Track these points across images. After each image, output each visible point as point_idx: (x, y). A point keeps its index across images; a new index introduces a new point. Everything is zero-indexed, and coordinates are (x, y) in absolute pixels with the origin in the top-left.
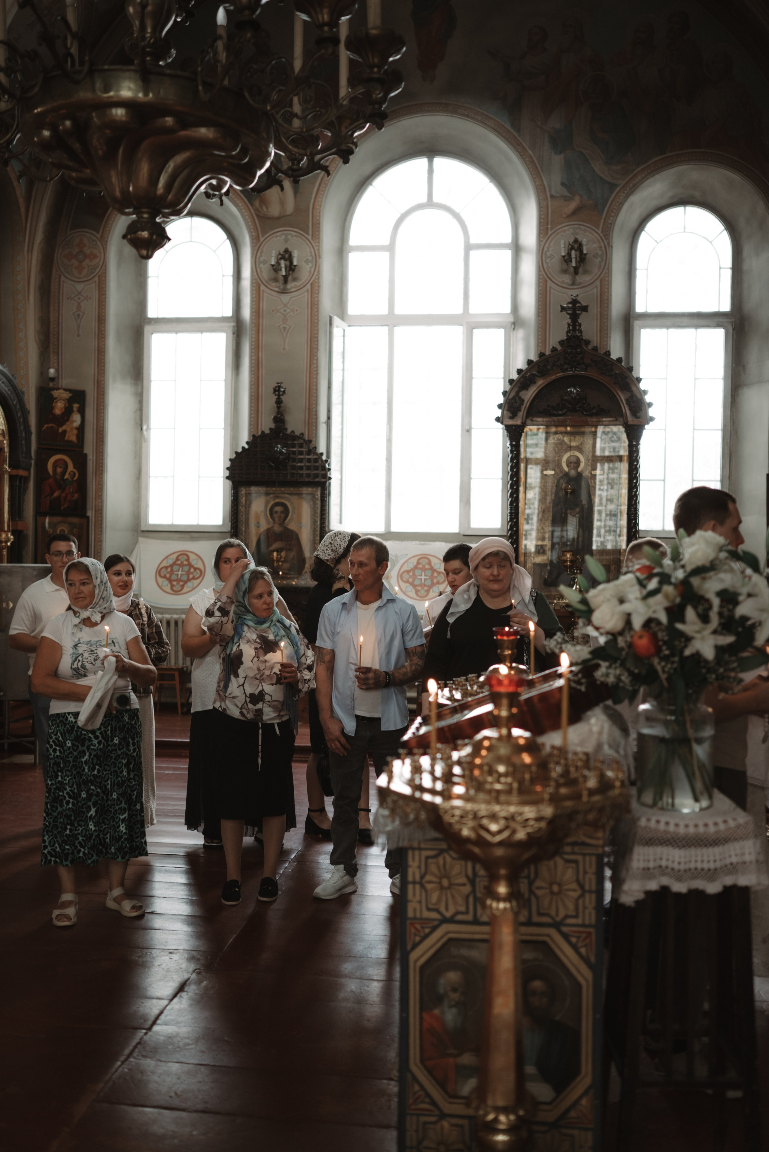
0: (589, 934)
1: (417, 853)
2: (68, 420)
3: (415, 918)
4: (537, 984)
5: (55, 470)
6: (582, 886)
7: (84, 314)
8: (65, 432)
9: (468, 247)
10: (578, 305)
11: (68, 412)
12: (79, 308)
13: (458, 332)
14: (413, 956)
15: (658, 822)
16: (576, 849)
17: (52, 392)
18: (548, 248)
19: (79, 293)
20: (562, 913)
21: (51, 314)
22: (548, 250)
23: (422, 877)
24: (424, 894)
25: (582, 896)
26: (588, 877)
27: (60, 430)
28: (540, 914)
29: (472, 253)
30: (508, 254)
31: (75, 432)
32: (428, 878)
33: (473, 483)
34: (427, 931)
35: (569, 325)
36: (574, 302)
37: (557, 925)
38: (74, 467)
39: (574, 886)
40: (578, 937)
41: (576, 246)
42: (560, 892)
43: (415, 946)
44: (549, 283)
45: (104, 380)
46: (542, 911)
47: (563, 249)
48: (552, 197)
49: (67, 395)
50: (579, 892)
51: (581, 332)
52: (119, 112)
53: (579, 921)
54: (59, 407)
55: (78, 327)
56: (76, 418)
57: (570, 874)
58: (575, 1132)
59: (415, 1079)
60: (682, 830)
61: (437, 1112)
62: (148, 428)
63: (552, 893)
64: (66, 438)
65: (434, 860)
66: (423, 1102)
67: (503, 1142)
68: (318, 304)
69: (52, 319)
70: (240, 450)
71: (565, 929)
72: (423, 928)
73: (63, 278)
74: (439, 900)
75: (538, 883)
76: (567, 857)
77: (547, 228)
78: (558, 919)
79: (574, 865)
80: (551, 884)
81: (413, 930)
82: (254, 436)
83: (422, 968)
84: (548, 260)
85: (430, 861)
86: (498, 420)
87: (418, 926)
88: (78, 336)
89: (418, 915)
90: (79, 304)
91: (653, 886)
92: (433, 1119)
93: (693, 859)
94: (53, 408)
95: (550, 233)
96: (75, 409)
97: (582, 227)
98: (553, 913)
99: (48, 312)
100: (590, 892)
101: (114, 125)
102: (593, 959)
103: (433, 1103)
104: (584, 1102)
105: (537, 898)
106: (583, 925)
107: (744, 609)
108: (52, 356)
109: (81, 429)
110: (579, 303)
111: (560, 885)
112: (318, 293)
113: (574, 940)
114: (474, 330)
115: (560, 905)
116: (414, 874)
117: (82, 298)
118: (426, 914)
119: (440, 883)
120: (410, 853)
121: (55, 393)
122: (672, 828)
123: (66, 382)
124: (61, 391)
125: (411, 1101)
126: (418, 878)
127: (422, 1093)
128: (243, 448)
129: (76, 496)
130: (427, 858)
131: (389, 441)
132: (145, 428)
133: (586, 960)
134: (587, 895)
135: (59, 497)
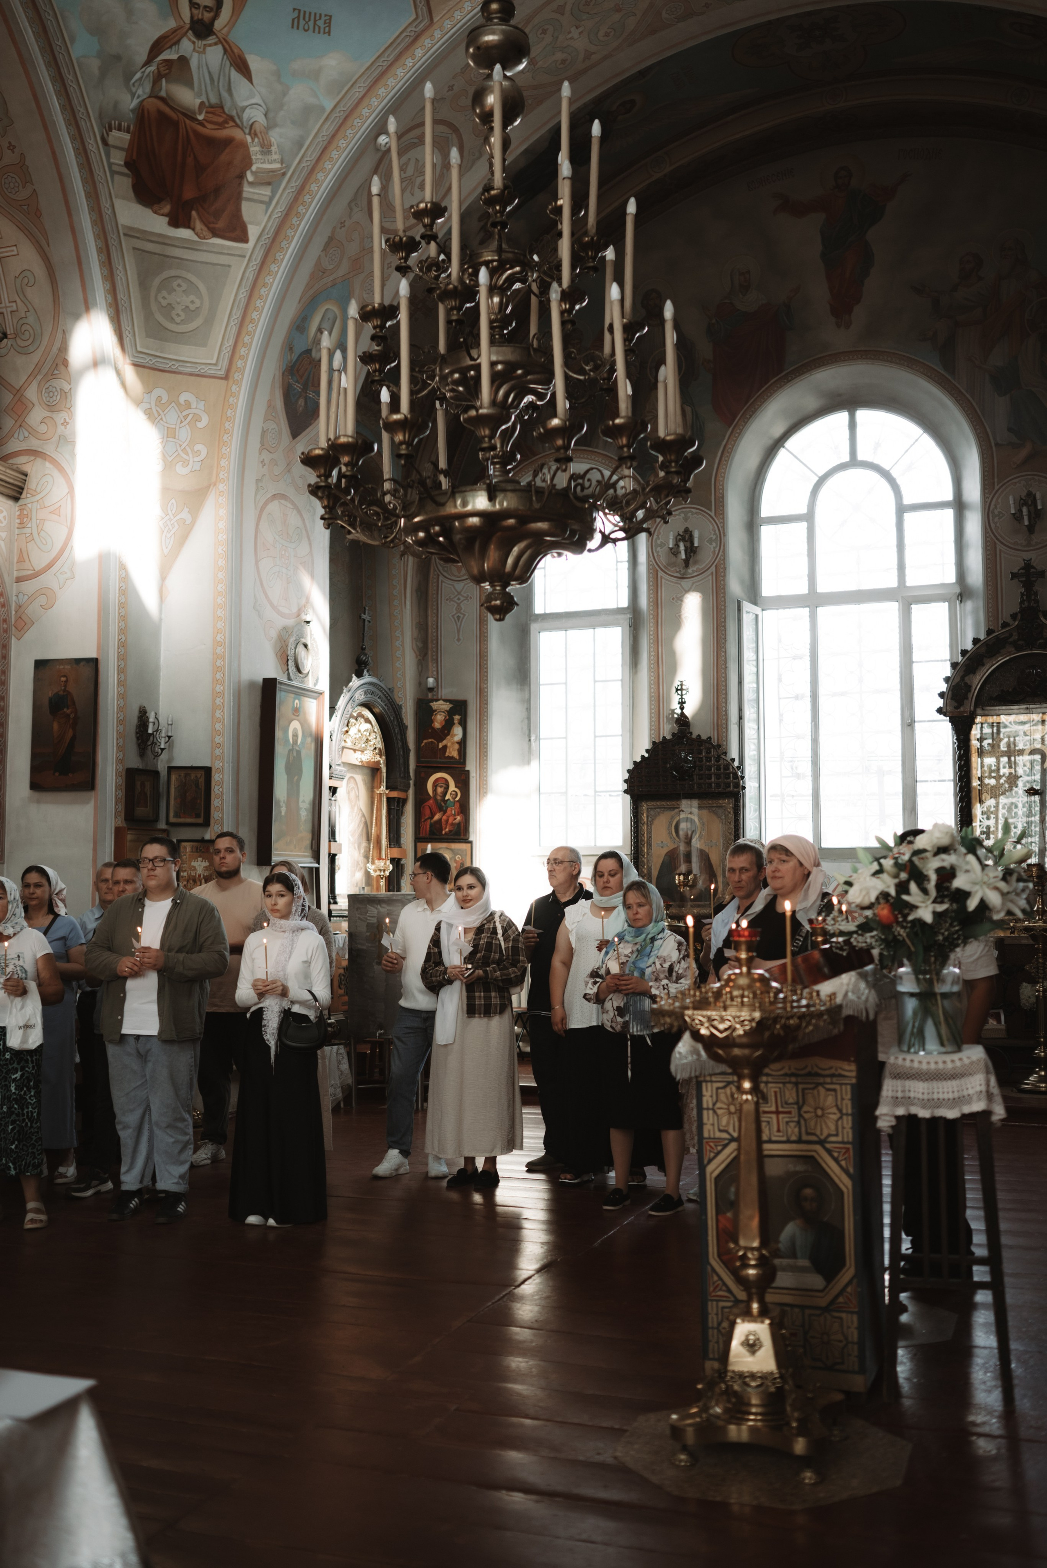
0: (848, 1149)
1: (709, 1084)
2: (448, 734)
3: (710, 1138)
4: (808, 1191)
5: (435, 791)
6: (840, 1111)
7: (464, 615)
8: (445, 747)
9: (902, 510)
10: (1032, 570)
11: (448, 725)
12: (459, 609)
13: (892, 608)
14: (709, 1169)
15: (904, 1059)
16: (835, 1080)
17: (431, 704)
18: (995, 505)
19: (459, 593)
20: (825, 1132)
21: (429, 618)
22: (996, 508)
23: (714, 1104)
24: (716, 1118)
25: (841, 1118)
26: (845, 1102)
27: (441, 746)
28: (808, 1134)
29: (907, 516)
30: (949, 514)
31: (457, 746)
32: (718, 1105)
33: (920, 788)
34: (719, 1148)
35: (1022, 594)
36: (1028, 566)
37: (822, 1143)
38: (456, 787)
39: (834, 1110)
40: (839, 1152)
41: (1029, 500)
42: (822, 1116)
43: (710, 1161)
44: (999, 546)
45: (487, 688)
46: (809, 1131)
47: (1012, 506)
48: (997, 445)
49: (447, 706)
50: (838, 1115)
51: (1037, 601)
52: (474, 520)
53: (839, 1139)
54: (439, 720)
55: (459, 631)
56: (458, 732)
57: (830, 1100)
58: (844, 1315)
59: (714, 1270)
60: (924, 1066)
61: (732, 1299)
62: (538, 738)
63: (817, 1116)
64: (447, 754)
65: (722, 1091)
66: (721, 1290)
67: (752, 1275)
68: (724, 589)
69: (430, 624)
70: (639, 759)
71: (828, 1146)
72: (716, 1146)
73: (441, 578)
74: (728, 1123)
75: (805, 1108)
76: (828, 1086)
77: (994, 484)
78: (822, 1137)
79: (833, 1093)
80: (816, 1109)
81: (708, 1148)
82: (654, 743)
83: (717, 1178)
84: (996, 519)
85: (720, 1091)
86: (940, 711)
87: (712, 1144)
88: (459, 640)
89: (712, 1136)
90: (459, 604)
91: (901, 1111)
92: (729, 1304)
93: (936, 1091)
94: (432, 721)
95: (996, 488)
96: (456, 721)
97: (1036, 478)
98: (818, 1133)
99: (426, 616)
100: (847, 1114)
101: (473, 529)
102: (851, 1170)
103: (729, 1290)
104: (849, 1289)
105: (805, 1120)
106: (843, 1142)
107: (959, 882)
108: (430, 664)
109: (463, 744)
110: (1034, 568)
111: (822, 1109)
112: (724, 576)
113: (836, 1154)
114: (914, 607)
115: (824, 1126)
116: (707, 1102)
117: (462, 599)
118: (718, 1135)
119: (728, 1109)
120: (704, 1084)
121: (435, 705)
122: (916, 1065)
123: (446, 692)
124: (441, 702)
125: (712, 1289)
126: (711, 1106)
127: (720, 1282)
128: (643, 757)
129: (459, 818)
130: (718, 1089)
131: (815, 741)
132: (533, 738)
133: (846, 1171)
134: (845, 1117)
135: (440, 820)
